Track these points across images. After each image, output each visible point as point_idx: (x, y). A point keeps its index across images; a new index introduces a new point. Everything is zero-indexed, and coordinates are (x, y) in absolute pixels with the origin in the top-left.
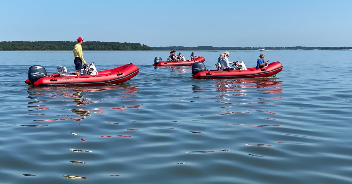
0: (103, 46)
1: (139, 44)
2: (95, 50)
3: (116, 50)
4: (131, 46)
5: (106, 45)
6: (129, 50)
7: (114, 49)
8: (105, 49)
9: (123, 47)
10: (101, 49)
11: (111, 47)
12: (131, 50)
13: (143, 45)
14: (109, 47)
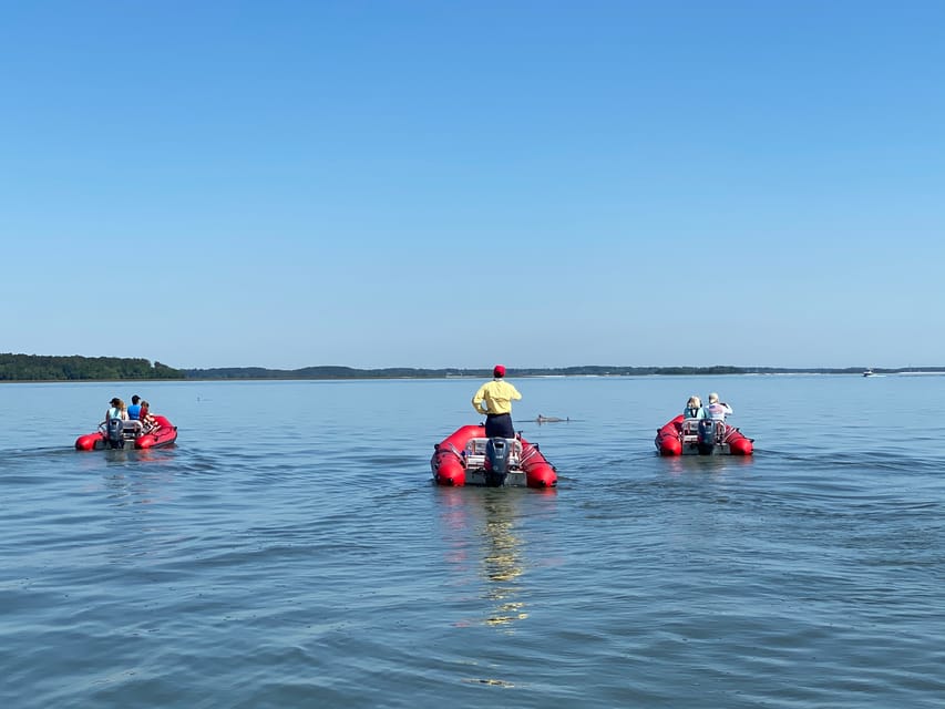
0: (37, 369)
1: (145, 362)
2: (11, 379)
3: (77, 378)
4: (119, 368)
5: (45, 365)
6: (115, 379)
7: (72, 378)
8: (42, 378)
9: (98, 371)
10: (30, 378)
11: (60, 371)
12: (122, 378)
13: (157, 364)
14: (54, 371)
